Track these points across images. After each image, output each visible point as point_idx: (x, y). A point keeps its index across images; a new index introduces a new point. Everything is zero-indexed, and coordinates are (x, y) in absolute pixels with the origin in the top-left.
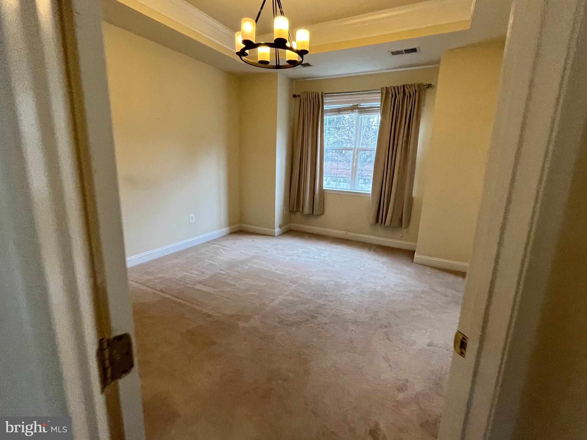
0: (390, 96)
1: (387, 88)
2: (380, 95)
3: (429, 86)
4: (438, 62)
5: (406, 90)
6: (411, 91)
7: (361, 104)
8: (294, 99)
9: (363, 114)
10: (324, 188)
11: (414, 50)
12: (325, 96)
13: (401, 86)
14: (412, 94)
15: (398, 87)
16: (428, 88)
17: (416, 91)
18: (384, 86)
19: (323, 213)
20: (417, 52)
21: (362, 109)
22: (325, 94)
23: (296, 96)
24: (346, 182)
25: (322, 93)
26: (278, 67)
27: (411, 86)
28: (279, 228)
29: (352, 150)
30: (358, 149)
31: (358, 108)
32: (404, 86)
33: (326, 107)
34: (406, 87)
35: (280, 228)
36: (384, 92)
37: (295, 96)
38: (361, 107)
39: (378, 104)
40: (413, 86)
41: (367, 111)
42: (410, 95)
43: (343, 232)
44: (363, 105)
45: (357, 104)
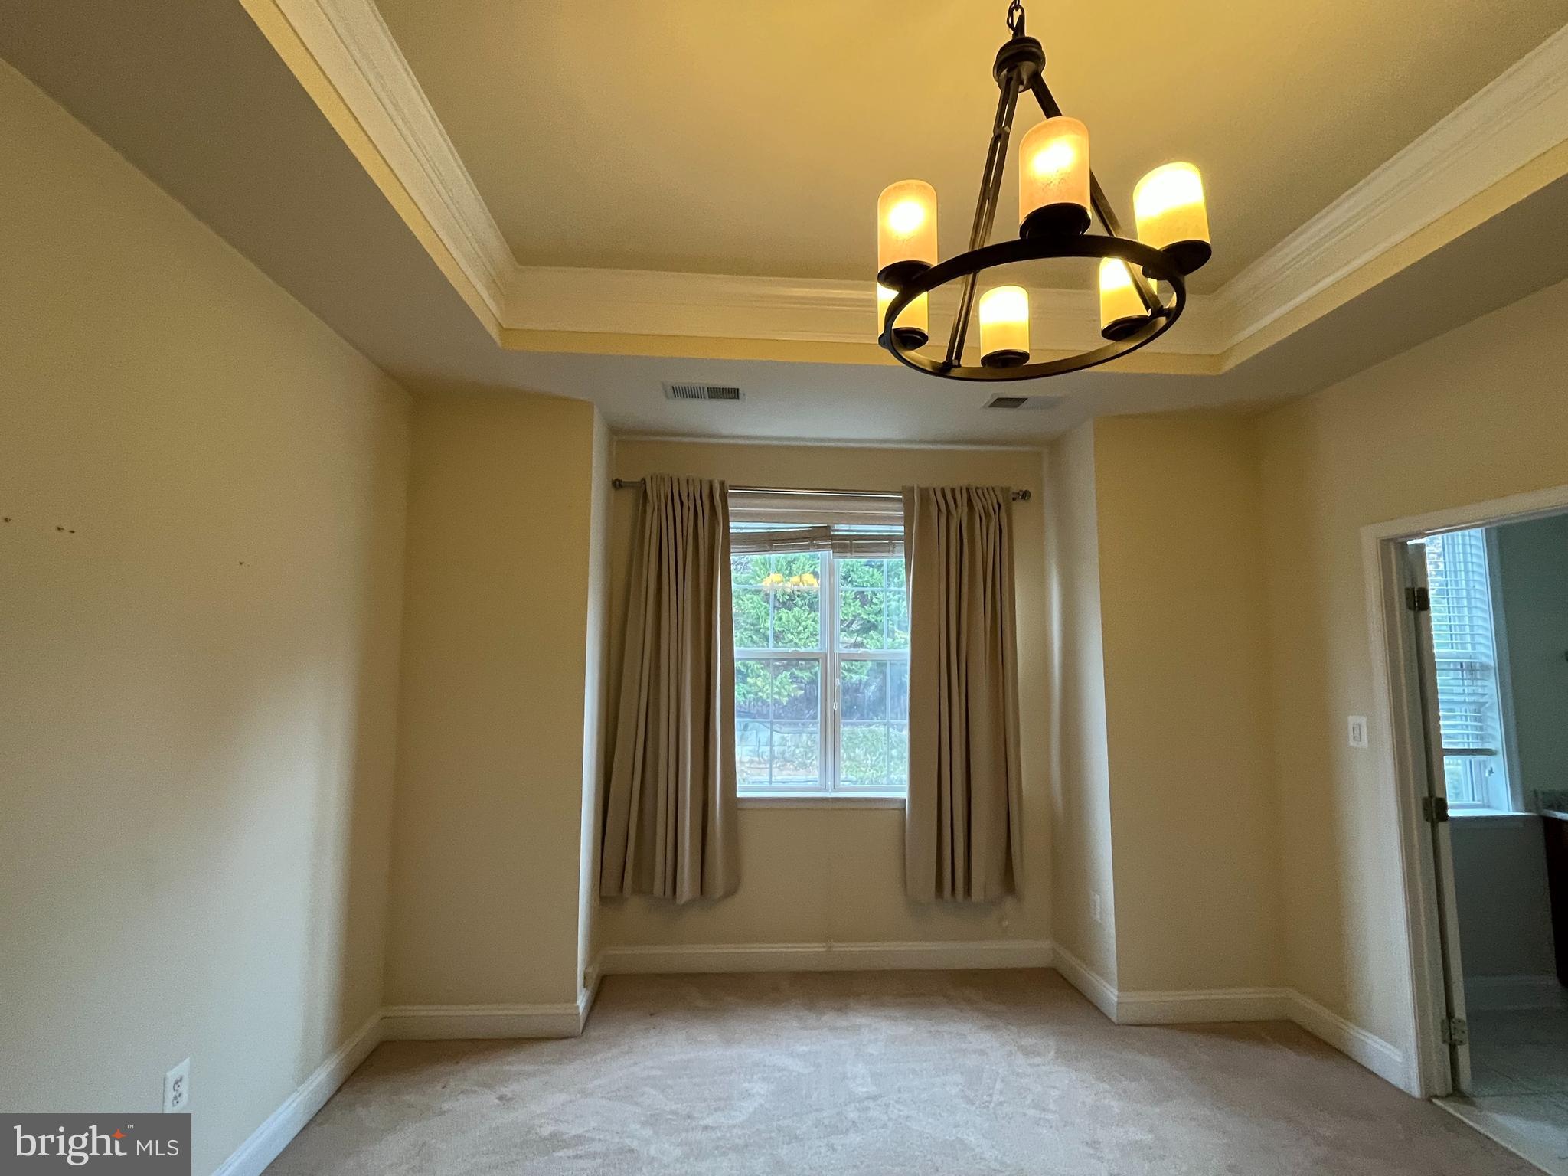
0: (934, 509)
1: (923, 490)
2: (898, 505)
3: (1025, 495)
6: (988, 505)
7: (839, 527)
9: (849, 554)
10: (739, 794)
12: (732, 493)
13: (961, 489)
14: (991, 511)
15: (954, 492)
16: (1022, 499)
19: (737, 889)
21: (841, 540)
22: (728, 487)
23: (622, 484)
28: (585, 990)
29: (818, 660)
32: (969, 490)
33: (736, 527)
35: (587, 988)
36: (916, 499)
37: (619, 484)
40: (991, 492)
41: (859, 546)
42: (987, 513)
43: (818, 948)
44: (842, 529)
45: (824, 525)
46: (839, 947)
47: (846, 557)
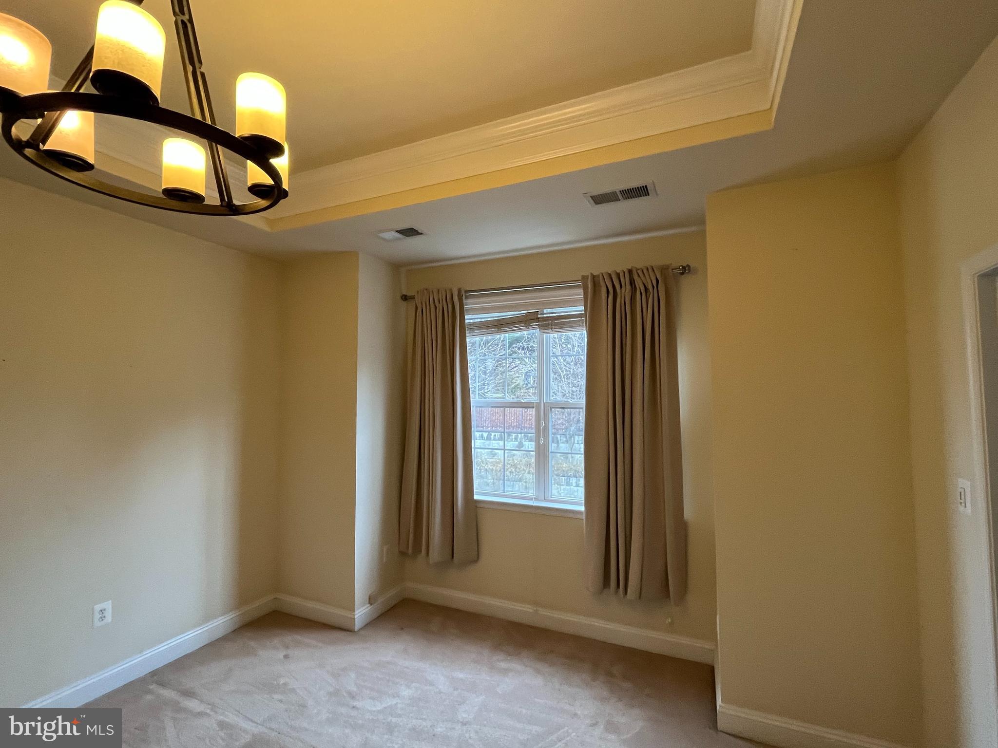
0: (604, 291)
1: (594, 277)
2: (581, 291)
3: (685, 270)
4: (700, 221)
5: (636, 277)
6: (648, 283)
7: (545, 311)
8: (404, 303)
9: (550, 331)
10: (476, 497)
11: (641, 191)
12: (467, 297)
13: (624, 273)
14: (650, 287)
15: (618, 275)
16: (682, 274)
17: (657, 281)
18: (587, 273)
19: (476, 559)
20: (649, 195)
21: (545, 321)
22: (466, 292)
23: (407, 297)
25: (459, 291)
26: (229, 208)
27: (645, 271)
28: (369, 605)
29: (534, 407)
30: (547, 405)
31: (538, 319)
32: (630, 271)
33: (469, 319)
34: (635, 273)
35: (371, 604)
36: (590, 285)
37: (405, 298)
38: (545, 316)
39: (580, 309)
40: (650, 270)
41: (557, 324)
42: (646, 289)
43: (528, 608)
44: (548, 312)
45: (535, 311)
46: (543, 612)
47: (548, 333)
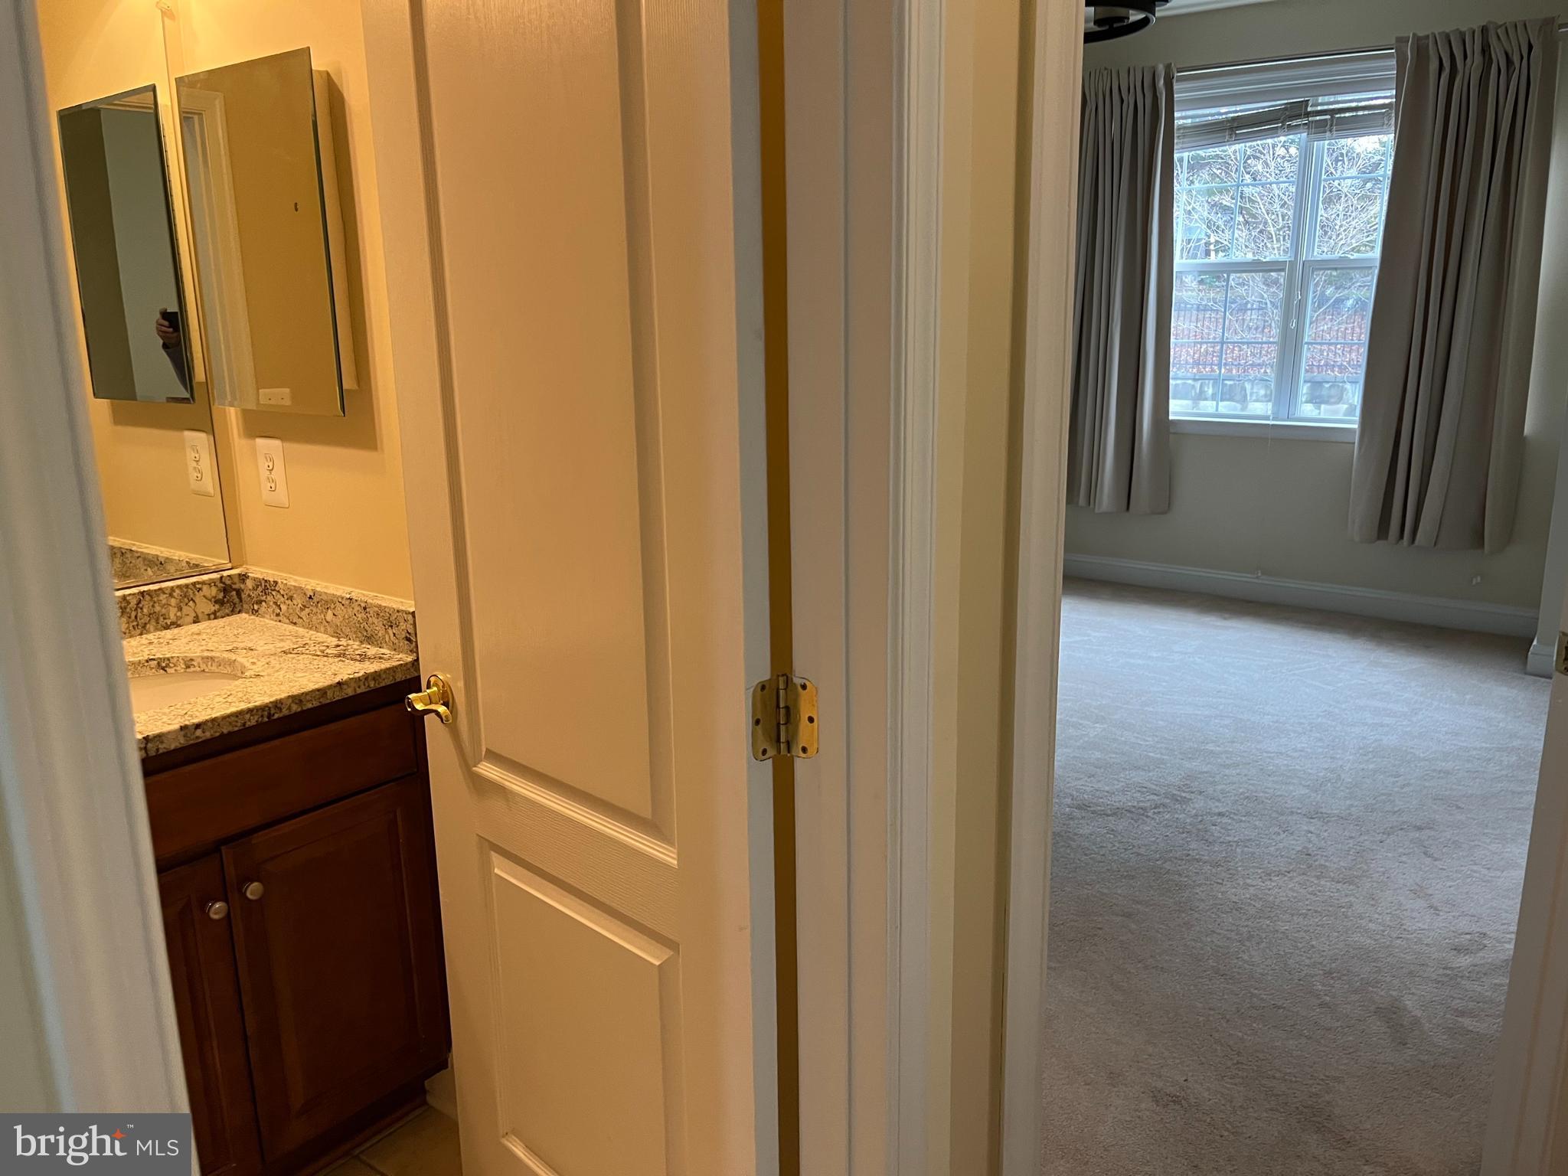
0: (1434, 64)
2: (1392, 62)
5: (1494, 44)
7: (1320, 99)
12: (1179, 77)
14: (1516, 60)
17: (1530, 48)
21: (1320, 117)
22: (1180, 70)
24: (1231, 399)
27: (1511, 31)
29: (1283, 270)
30: (1307, 265)
31: (1306, 115)
33: (1183, 118)
34: (1492, 32)
36: (1410, 53)
38: (1319, 108)
40: (1522, 29)
41: (1342, 122)
42: (1509, 63)
44: (1326, 101)
45: (1302, 99)
47: (1322, 139)
